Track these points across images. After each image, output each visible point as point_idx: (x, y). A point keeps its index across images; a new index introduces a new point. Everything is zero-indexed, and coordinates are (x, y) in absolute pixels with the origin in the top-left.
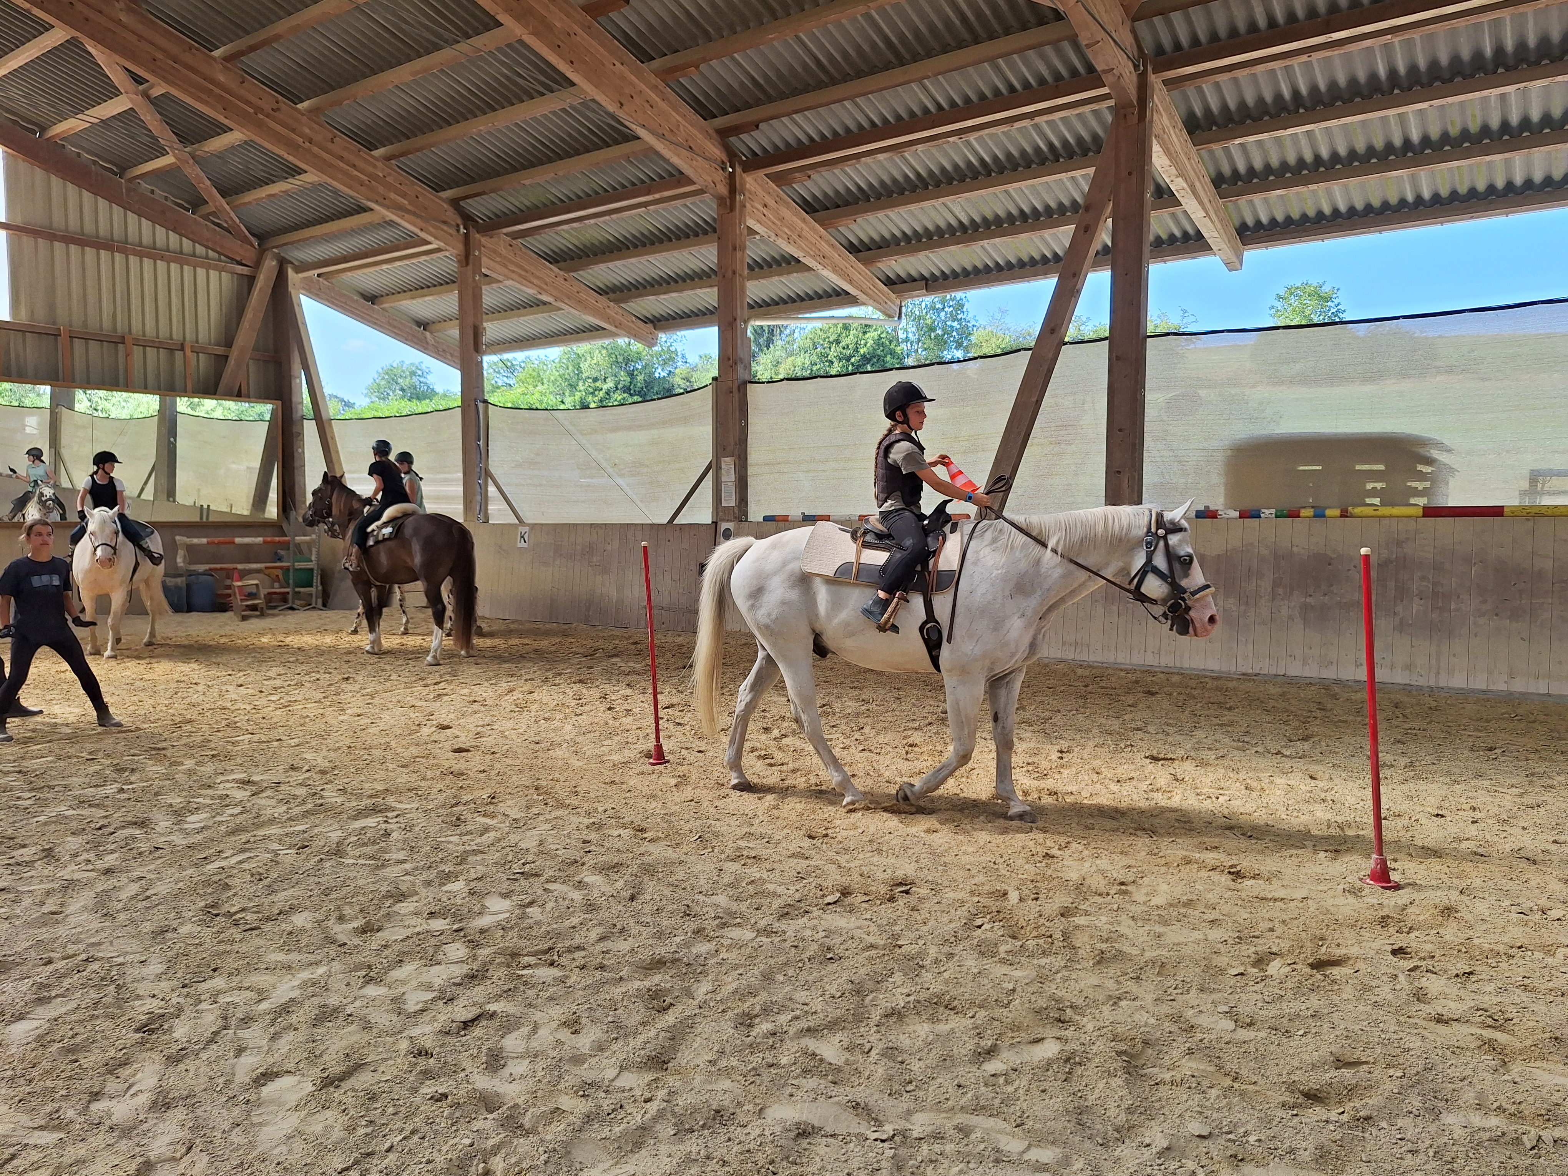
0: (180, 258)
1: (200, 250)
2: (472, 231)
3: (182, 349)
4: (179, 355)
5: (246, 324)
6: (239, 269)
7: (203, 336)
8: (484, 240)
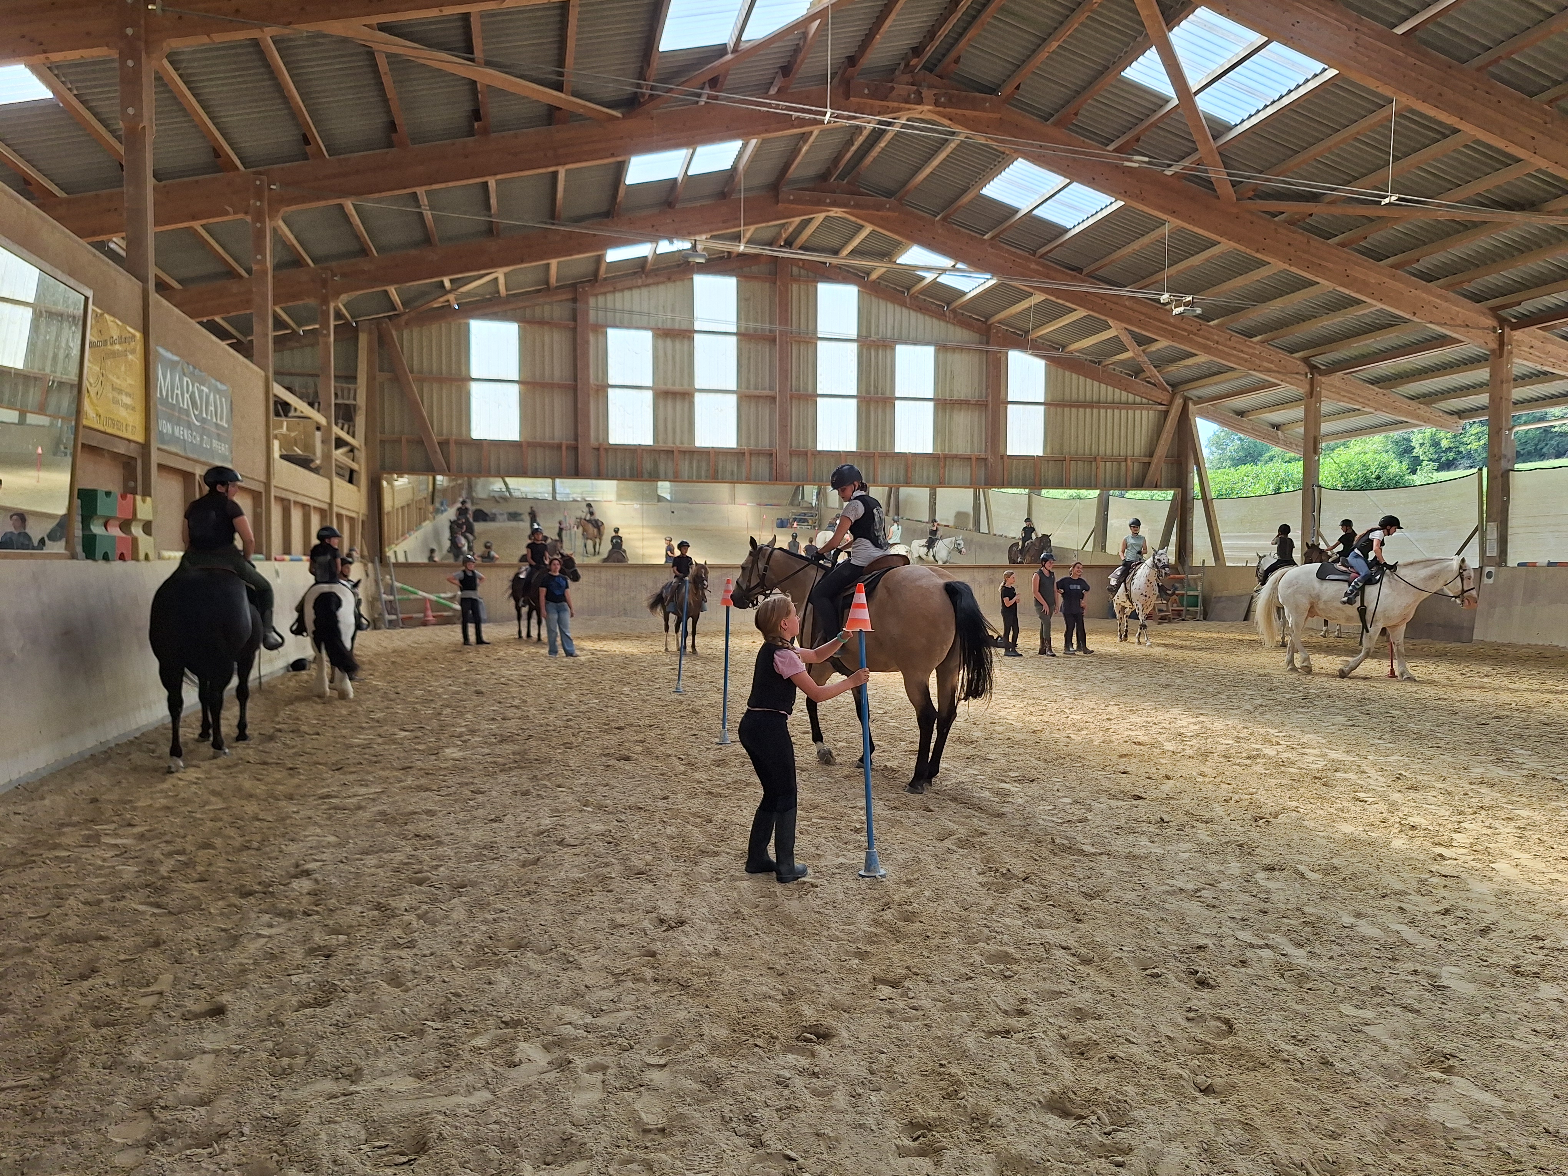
0: (1127, 405)
1: (1138, 399)
2: (1316, 375)
3: (1126, 460)
4: (1123, 464)
5: (1162, 442)
6: (1160, 407)
7: (1137, 452)
8: (1323, 379)
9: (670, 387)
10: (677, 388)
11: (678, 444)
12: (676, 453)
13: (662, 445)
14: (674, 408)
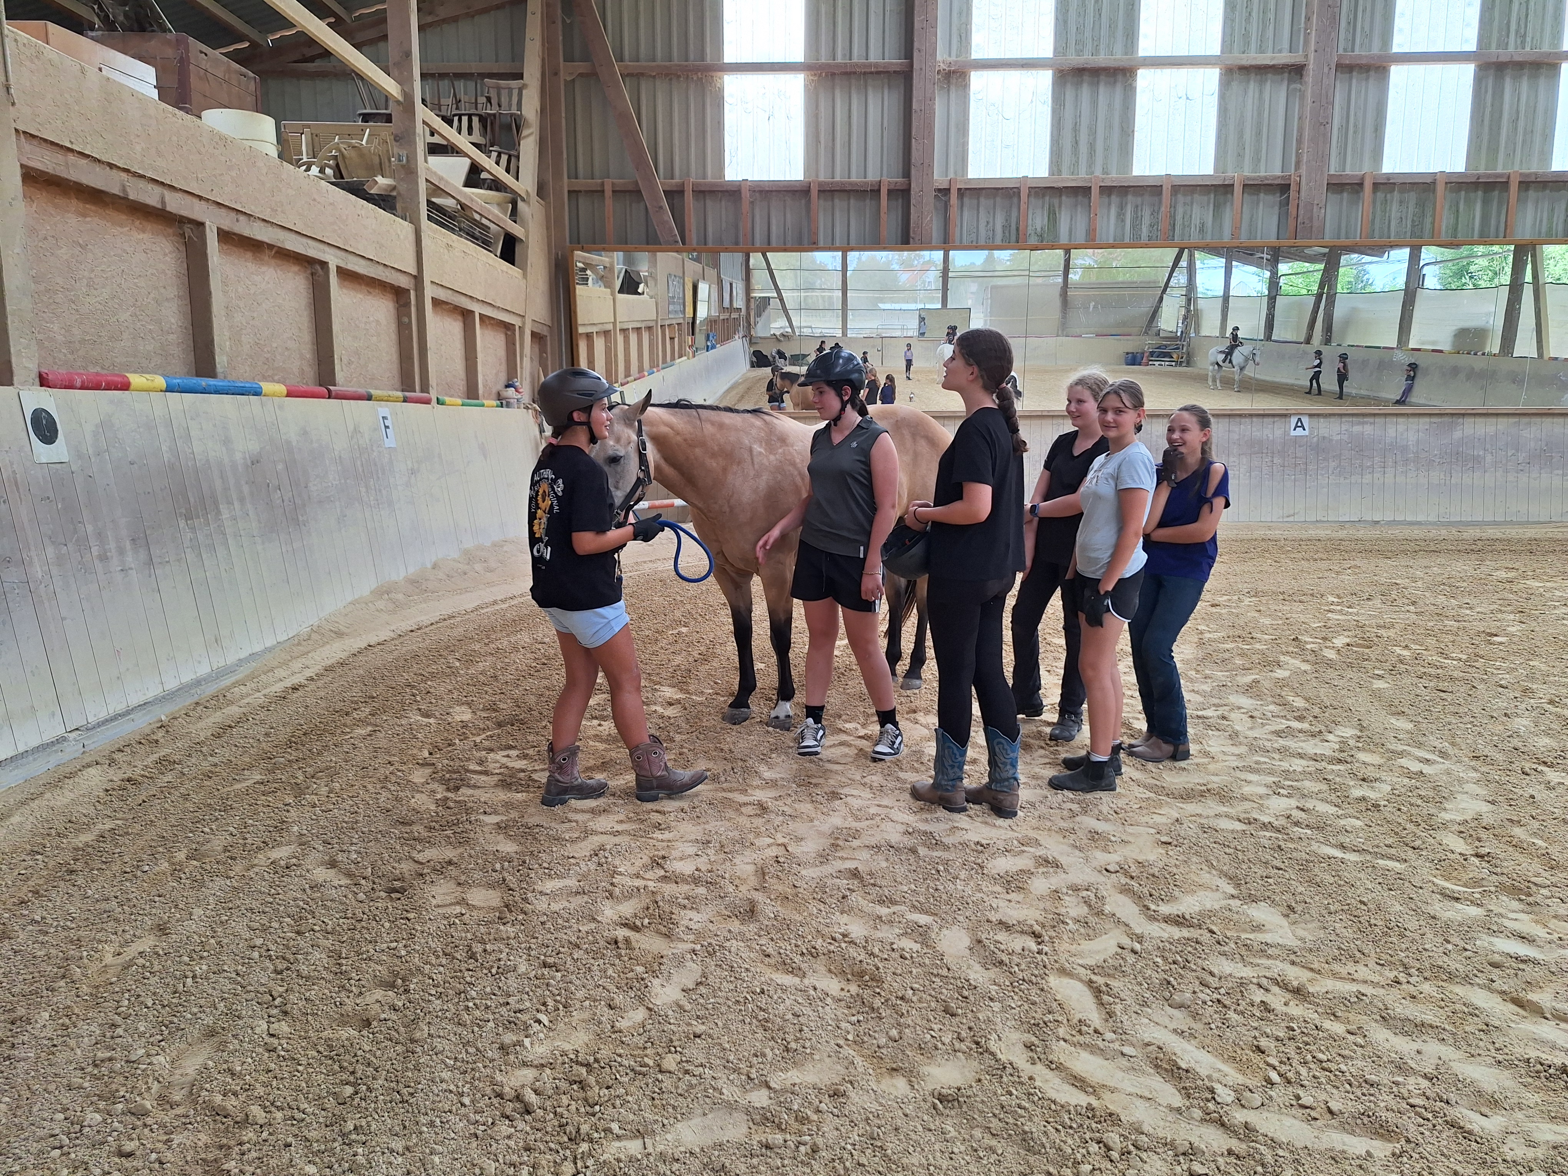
9: (1087, 59)
10: (1102, 59)
11: (1098, 172)
12: (1095, 192)
13: (1067, 179)
14: (1094, 104)
